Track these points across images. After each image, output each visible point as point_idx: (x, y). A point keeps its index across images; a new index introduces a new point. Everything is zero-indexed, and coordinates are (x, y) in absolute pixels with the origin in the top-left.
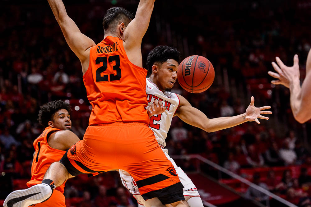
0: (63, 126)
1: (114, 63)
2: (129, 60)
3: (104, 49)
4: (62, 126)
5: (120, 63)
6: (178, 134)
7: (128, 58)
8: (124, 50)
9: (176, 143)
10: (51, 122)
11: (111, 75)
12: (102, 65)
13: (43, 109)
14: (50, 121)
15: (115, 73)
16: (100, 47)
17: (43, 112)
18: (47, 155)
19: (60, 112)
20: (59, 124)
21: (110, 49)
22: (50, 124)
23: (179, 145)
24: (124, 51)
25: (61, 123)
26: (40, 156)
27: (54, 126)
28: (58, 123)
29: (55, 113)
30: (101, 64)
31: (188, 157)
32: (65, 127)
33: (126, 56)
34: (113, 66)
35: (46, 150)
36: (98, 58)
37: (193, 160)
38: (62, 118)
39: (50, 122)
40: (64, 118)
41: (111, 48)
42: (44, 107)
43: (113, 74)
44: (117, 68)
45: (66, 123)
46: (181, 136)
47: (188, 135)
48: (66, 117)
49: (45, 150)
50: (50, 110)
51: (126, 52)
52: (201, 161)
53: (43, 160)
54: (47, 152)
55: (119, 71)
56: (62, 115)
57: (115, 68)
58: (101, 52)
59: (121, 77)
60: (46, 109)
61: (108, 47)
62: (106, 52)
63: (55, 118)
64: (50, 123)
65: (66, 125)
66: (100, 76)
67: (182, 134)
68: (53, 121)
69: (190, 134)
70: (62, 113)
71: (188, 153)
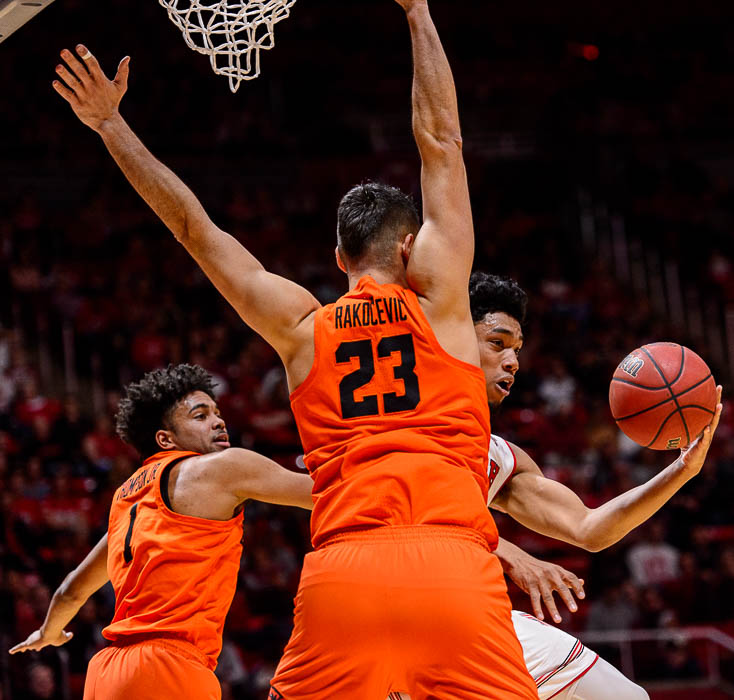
0: (208, 444)
1: (396, 358)
2: (442, 350)
3: (355, 313)
4: (203, 442)
5: (414, 358)
6: (650, 564)
7: (438, 340)
8: (423, 318)
9: (643, 591)
10: (166, 432)
11: (385, 395)
12: (357, 367)
13: (134, 394)
14: (161, 431)
15: (400, 388)
16: (341, 308)
17: (137, 404)
18: (163, 538)
19: (193, 401)
20: (194, 437)
21: (375, 311)
22: (163, 440)
23: (652, 596)
24: (426, 322)
25: (200, 433)
26: (135, 544)
27: (176, 443)
28: (189, 434)
29: (178, 404)
30: (355, 364)
31: (681, 636)
32: (214, 445)
33: (433, 334)
34: (395, 368)
35: (159, 521)
36: (342, 346)
37: (695, 645)
38: (203, 417)
39: (164, 435)
40: (205, 418)
41: (380, 312)
42: (138, 389)
43: (394, 394)
44: (406, 372)
45: (215, 434)
46: (657, 570)
47: (681, 565)
48: (212, 414)
49: (154, 522)
50: (160, 395)
51: (431, 324)
52: (721, 648)
53: (153, 554)
54: (164, 527)
55: (412, 382)
56: (200, 409)
57: (398, 373)
58: (348, 324)
59: (419, 400)
60: (146, 394)
61: (367, 304)
62: (364, 324)
63: (177, 419)
64: (161, 437)
65: (215, 440)
66: (353, 399)
67: (661, 562)
68: (174, 430)
69: (689, 561)
70: (200, 403)
71: (682, 622)
